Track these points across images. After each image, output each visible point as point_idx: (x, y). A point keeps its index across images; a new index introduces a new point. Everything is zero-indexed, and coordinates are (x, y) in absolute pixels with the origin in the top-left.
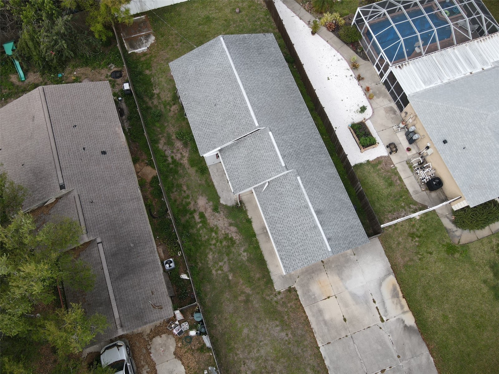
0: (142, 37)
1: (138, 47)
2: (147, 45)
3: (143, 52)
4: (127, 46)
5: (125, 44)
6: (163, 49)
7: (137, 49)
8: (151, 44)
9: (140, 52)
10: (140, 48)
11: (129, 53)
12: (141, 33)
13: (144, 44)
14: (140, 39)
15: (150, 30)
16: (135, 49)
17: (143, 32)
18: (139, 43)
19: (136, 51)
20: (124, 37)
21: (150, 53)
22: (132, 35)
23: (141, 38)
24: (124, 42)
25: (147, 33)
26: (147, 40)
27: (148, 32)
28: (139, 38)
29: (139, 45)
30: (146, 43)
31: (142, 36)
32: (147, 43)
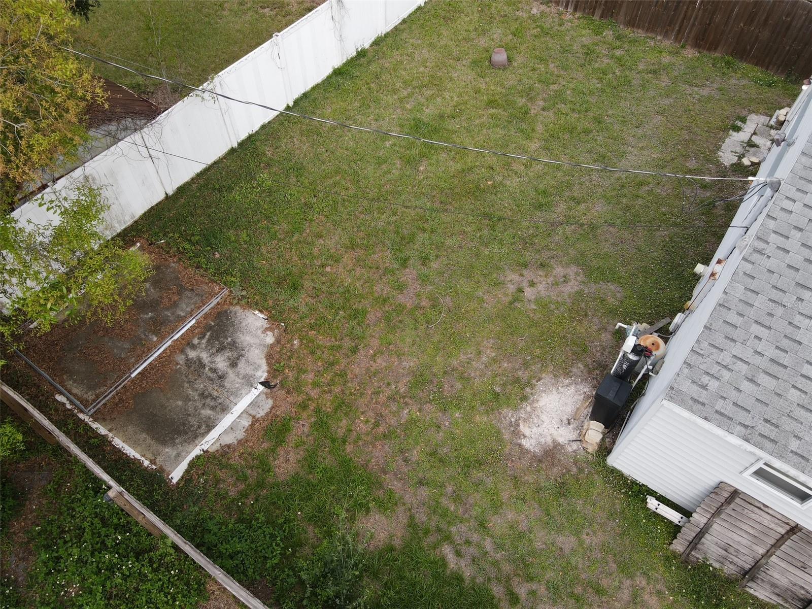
0: (194, 347)
1: (207, 412)
2: (249, 371)
3: (255, 420)
4: (134, 444)
5: (118, 442)
6: (347, 343)
7: (210, 428)
8: (269, 357)
9: (240, 435)
10: (225, 409)
11: (176, 475)
12: (173, 330)
13: (231, 375)
14: (189, 362)
15: (212, 295)
16: (195, 435)
17: (182, 320)
18: (200, 386)
19: (209, 442)
20: (86, 404)
21: (304, 406)
22: (129, 369)
23: (192, 354)
24: (103, 431)
25: (206, 316)
26: (233, 345)
27: (206, 309)
28: (181, 359)
29: (203, 396)
30: (233, 364)
31: (186, 343)
32: (242, 364)
